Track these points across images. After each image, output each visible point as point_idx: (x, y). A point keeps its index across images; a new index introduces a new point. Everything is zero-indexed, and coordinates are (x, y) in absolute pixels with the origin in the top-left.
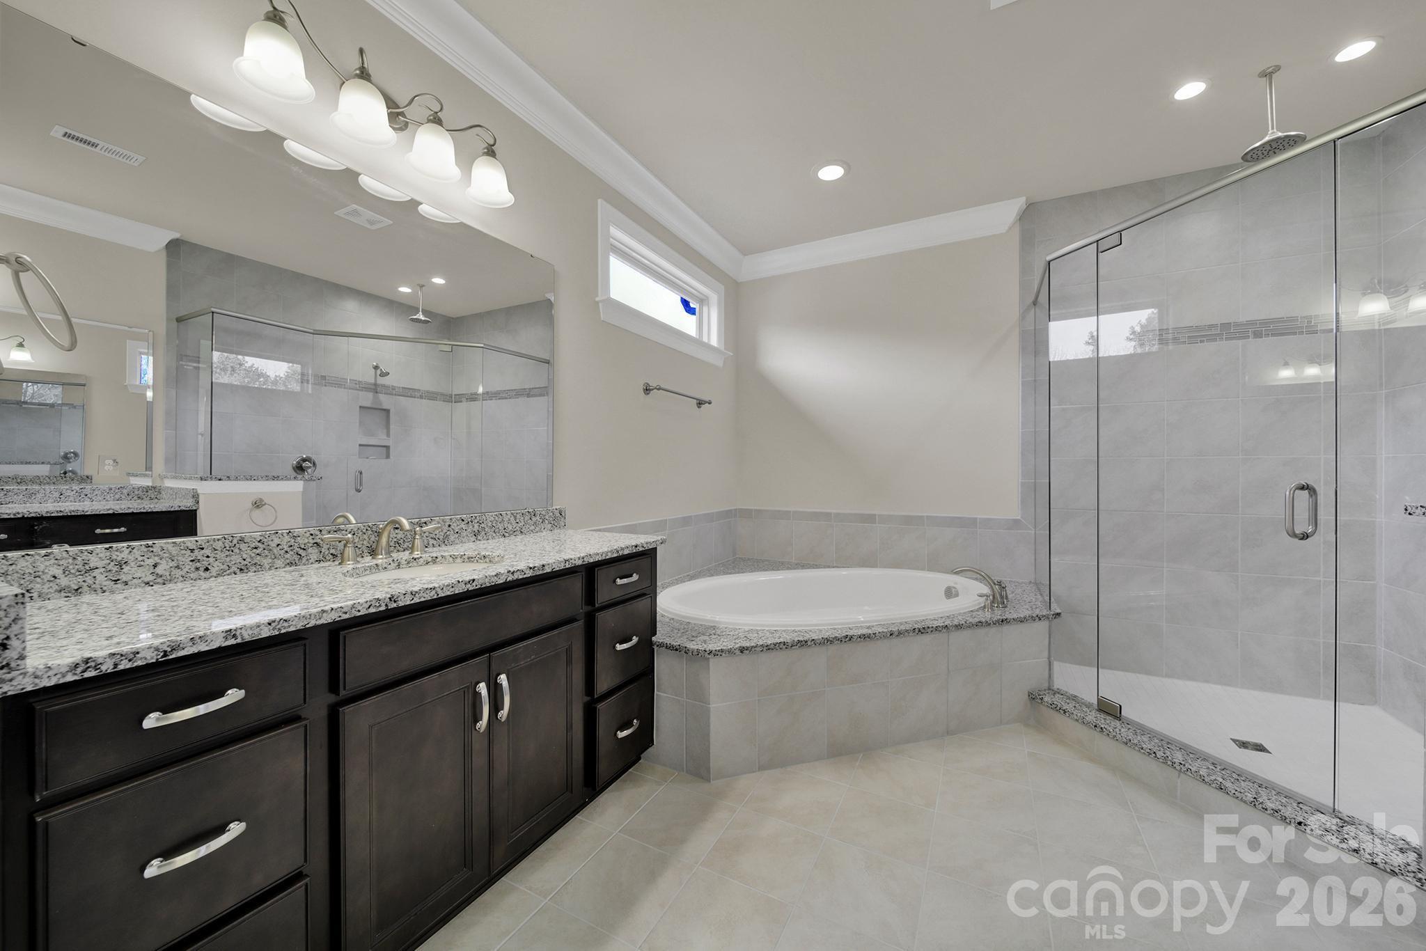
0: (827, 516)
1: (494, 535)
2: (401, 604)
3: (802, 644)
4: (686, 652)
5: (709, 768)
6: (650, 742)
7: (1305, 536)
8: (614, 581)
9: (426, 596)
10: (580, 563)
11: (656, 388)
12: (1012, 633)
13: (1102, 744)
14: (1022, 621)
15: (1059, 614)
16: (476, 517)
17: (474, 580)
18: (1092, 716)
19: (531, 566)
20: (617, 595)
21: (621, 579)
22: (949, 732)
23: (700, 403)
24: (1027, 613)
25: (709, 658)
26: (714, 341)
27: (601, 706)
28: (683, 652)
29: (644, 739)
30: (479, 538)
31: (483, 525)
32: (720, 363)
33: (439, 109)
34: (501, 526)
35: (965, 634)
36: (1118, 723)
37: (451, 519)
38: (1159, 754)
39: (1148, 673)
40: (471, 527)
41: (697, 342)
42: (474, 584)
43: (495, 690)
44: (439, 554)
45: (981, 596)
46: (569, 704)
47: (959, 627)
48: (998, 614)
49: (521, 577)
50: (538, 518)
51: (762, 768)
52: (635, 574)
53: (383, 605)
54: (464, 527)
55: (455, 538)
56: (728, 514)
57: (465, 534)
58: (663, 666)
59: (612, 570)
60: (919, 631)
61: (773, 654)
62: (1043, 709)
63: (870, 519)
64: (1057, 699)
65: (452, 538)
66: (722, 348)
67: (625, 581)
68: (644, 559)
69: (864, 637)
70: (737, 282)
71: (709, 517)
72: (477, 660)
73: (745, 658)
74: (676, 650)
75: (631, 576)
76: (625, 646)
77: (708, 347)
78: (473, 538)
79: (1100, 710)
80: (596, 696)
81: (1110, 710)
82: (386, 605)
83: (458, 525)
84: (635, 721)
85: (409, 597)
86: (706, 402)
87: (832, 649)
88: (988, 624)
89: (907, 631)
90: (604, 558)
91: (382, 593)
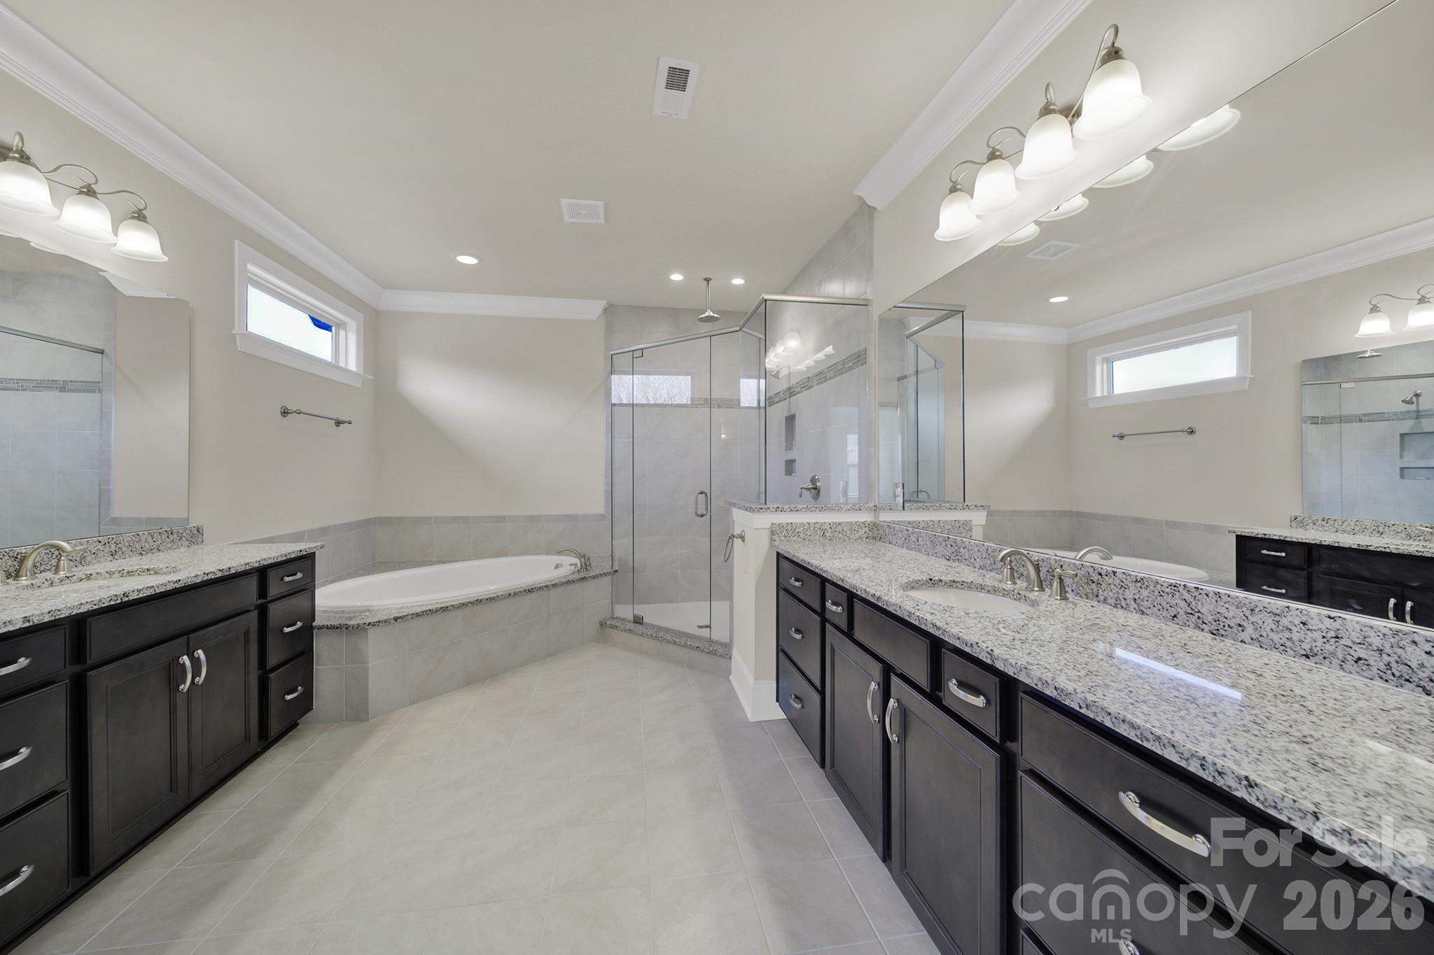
0: (465, 519)
1: (131, 554)
2: (131, 598)
3: (444, 609)
4: (346, 628)
5: (368, 710)
6: (309, 708)
7: (702, 516)
8: (282, 579)
9: (147, 592)
10: (257, 565)
11: (295, 412)
12: (590, 586)
13: (634, 640)
14: (595, 577)
15: (616, 571)
16: (113, 538)
17: (180, 580)
18: (631, 626)
19: (221, 569)
20: (283, 590)
21: (288, 576)
22: (549, 655)
23: (338, 423)
24: (598, 572)
25: (367, 629)
26: (352, 366)
27: (272, 675)
28: (344, 629)
29: (305, 704)
30: (116, 557)
31: (120, 545)
32: (359, 385)
33: (94, 181)
34: (138, 546)
35: (560, 589)
36: (640, 626)
37: (88, 541)
38: (654, 635)
39: (672, 602)
40: (108, 548)
41: (333, 366)
42: (180, 583)
43: (196, 663)
44: (93, 572)
45: (571, 565)
46: (247, 673)
47: (555, 585)
48: (583, 575)
49: (213, 577)
50: (175, 536)
51: (412, 703)
52: (299, 573)
53: (119, 599)
54: (101, 548)
55: (92, 559)
56: (367, 523)
57: (102, 554)
58: (321, 645)
59: (281, 571)
60: (529, 591)
61: (420, 620)
62: (607, 629)
63: (502, 519)
64: (615, 622)
65: (89, 559)
66: (361, 372)
67: (290, 578)
68: (306, 561)
69: (490, 599)
70: (376, 311)
71: (349, 527)
72: (179, 640)
73: (398, 625)
74: (337, 628)
75: (295, 574)
76: (290, 629)
77: (346, 371)
78: (111, 558)
79: (635, 622)
80: (268, 668)
81: (638, 620)
82: (121, 599)
83: (95, 547)
84: (299, 688)
85: (136, 593)
86: (343, 422)
87: (467, 611)
88: (574, 581)
89: (520, 592)
90: (275, 561)
91: (119, 591)
